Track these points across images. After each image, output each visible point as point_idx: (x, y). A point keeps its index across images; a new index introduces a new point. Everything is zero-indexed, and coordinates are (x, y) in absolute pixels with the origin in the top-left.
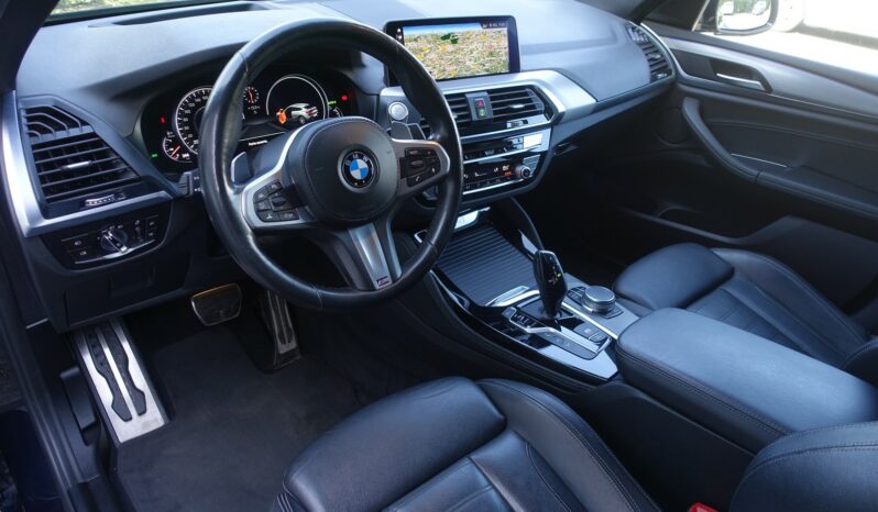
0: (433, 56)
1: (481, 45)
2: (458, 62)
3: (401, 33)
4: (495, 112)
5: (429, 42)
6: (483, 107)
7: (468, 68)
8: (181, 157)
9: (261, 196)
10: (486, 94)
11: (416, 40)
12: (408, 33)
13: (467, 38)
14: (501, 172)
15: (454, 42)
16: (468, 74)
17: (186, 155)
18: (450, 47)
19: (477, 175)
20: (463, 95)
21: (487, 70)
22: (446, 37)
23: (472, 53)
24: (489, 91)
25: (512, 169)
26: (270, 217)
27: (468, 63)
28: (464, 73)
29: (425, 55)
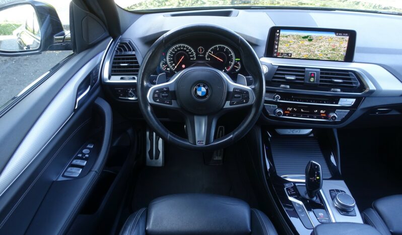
0: (295, 46)
1: (328, 43)
2: (310, 51)
3: (279, 33)
4: (321, 81)
5: (294, 39)
6: (314, 77)
7: (316, 55)
8: (166, 69)
9: (157, 91)
10: (319, 70)
11: (287, 37)
12: (283, 33)
13: (318, 39)
14: (319, 113)
15: (310, 40)
16: (315, 58)
17: (168, 69)
18: (306, 42)
19: (302, 110)
20: (304, 68)
21: (328, 58)
22: (305, 37)
23: (320, 47)
24: (321, 69)
25: (327, 113)
26: (158, 100)
27: (316, 52)
28: (312, 57)
29: (290, 45)
